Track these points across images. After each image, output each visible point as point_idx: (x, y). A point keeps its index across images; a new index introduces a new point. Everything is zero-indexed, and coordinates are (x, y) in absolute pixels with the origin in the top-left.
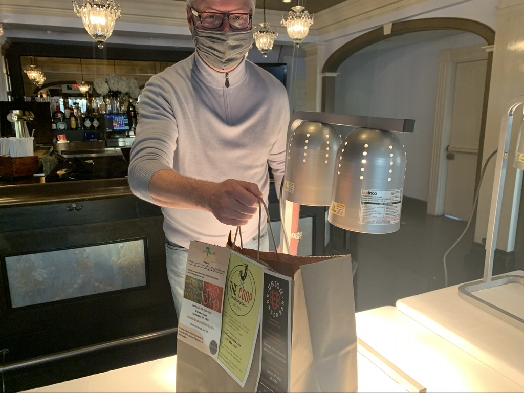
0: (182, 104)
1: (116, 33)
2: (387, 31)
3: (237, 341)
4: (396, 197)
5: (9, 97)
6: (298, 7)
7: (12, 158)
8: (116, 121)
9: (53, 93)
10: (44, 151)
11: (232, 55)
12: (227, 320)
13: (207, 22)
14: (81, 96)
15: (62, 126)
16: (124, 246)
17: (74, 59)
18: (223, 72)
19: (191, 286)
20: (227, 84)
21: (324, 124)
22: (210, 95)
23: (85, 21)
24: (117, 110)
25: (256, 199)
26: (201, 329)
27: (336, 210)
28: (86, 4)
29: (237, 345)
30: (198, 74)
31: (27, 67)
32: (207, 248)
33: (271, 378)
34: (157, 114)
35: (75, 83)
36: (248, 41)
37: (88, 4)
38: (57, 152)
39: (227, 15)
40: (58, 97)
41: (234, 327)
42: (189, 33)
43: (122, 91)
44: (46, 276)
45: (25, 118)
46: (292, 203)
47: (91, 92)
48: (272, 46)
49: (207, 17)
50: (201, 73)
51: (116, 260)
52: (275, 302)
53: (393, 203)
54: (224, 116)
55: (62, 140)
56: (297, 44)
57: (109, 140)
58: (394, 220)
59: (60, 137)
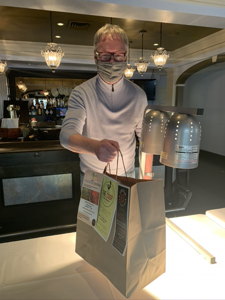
0: (89, 100)
1: (62, 64)
2: (214, 60)
3: (105, 219)
4: (195, 149)
5: (9, 98)
6: (161, 48)
7: (8, 129)
8: (62, 111)
9: (31, 96)
10: (24, 126)
11: (115, 74)
12: (101, 209)
13: (103, 58)
14: (44, 97)
15: (34, 113)
16: (61, 176)
17: (42, 78)
18: (110, 84)
19: (85, 192)
20: (113, 90)
21: (161, 112)
22: (104, 97)
23: (46, 59)
24: (63, 105)
25: (117, 149)
26: (88, 213)
27: (163, 156)
28: (47, 50)
29: (105, 221)
30: (98, 85)
31: (18, 82)
32: (93, 173)
33: (119, 237)
34: (76, 106)
35: (42, 91)
36: (124, 67)
37: (48, 50)
38: (31, 127)
39: (113, 54)
40: (33, 98)
41: (104, 213)
42: (95, 63)
43: (65, 95)
44: (22, 190)
45: (16, 109)
46: (145, 153)
47: (49, 96)
48: (146, 70)
49: (103, 55)
50: (100, 85)
51: (57, 184)
52: (122, 199)
53: (193, 153)
54: (110, 107)
55: (33, 121)
56: (160, 68)
57: (58, 121)
58: (194, 162)
59: (33, 119)
